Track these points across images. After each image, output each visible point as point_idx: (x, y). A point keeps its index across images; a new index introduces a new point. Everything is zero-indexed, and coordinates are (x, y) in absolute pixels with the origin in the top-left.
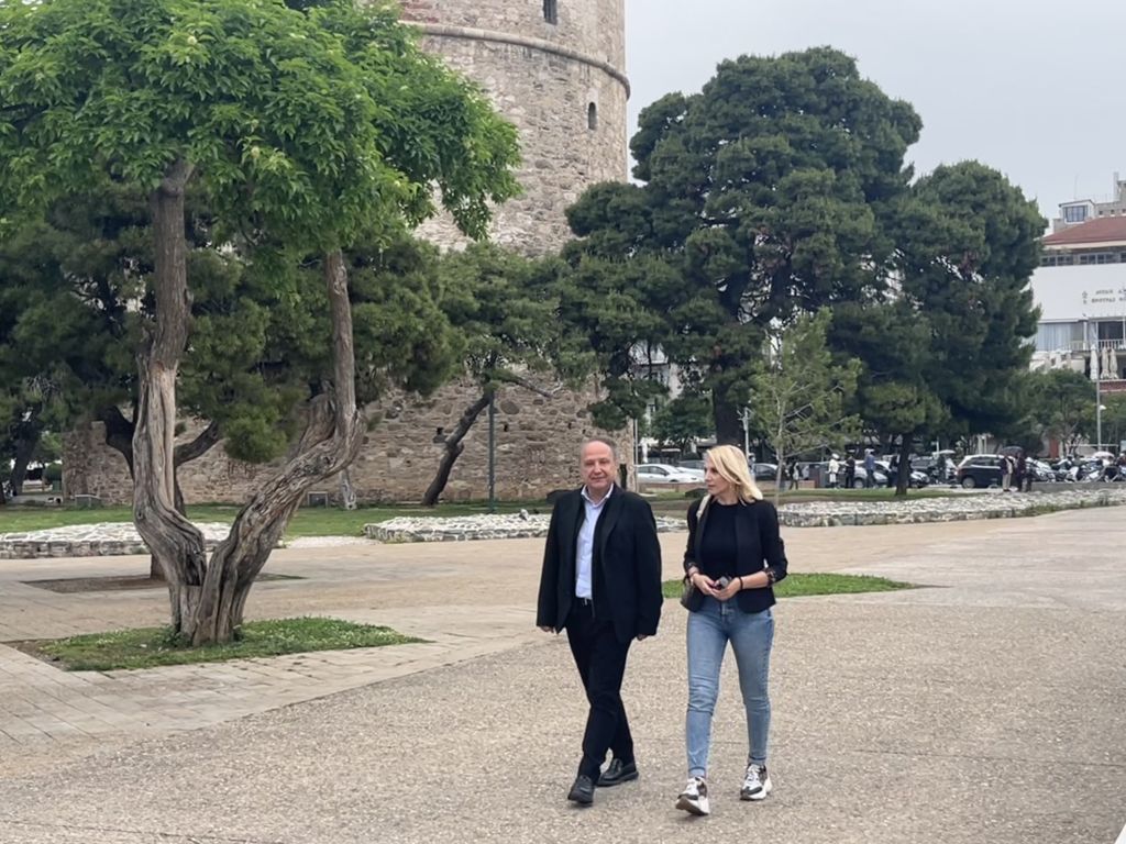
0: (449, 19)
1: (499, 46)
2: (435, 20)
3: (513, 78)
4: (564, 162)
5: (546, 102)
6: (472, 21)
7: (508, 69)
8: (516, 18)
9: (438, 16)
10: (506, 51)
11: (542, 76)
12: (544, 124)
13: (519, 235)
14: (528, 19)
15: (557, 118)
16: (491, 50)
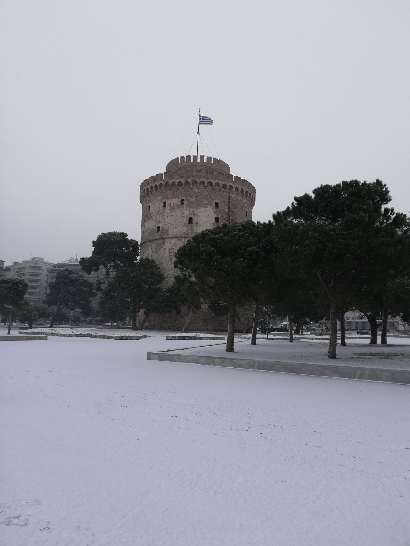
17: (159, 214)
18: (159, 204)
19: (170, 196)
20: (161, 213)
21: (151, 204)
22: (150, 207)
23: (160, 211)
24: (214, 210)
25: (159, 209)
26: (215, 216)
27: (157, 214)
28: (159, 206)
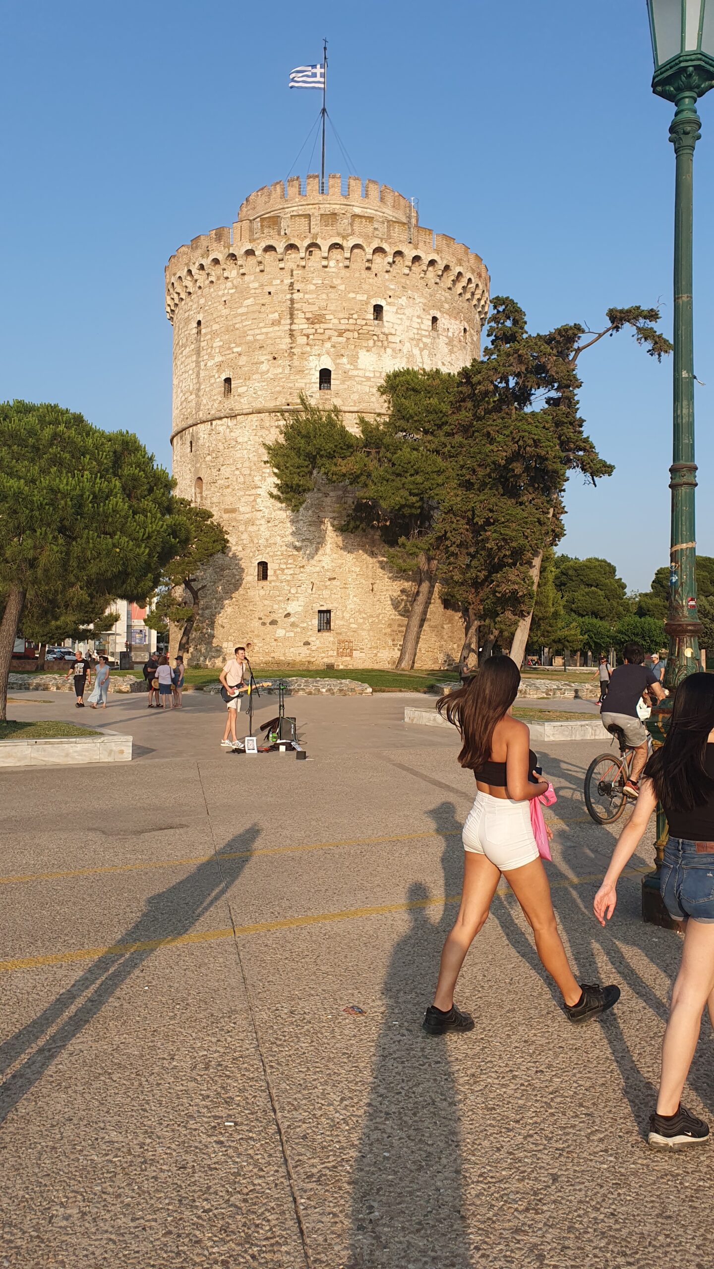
17: (421, 345)
18: (418, 317)
19: (446, 306)
20: (425, 345)
21: (389, 304)
22: (378, 309)
23: (424, 340)
25: (418, 329)
27: (415, 342)
28: (419, 321)
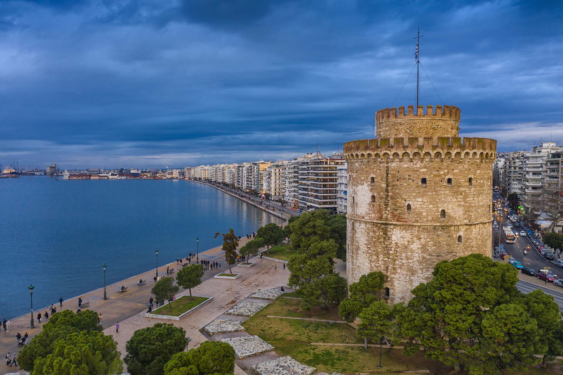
0: (410, 221)
1: (425, 227)
2: (406, 222)
3: (429, 235)
4: (447, 254)
5: (441, 239)
6: (417, 221)
7: (428, 232)
8: (431, 219)
9: (408, 221)
10: (427, 228)
11: (439, 233)
12: (440, 245)
13: (430, 274)
14: (435, 218)
15: (445, 243)
16: (422, 228)
24: (370, 188)
26: (371, 194)
